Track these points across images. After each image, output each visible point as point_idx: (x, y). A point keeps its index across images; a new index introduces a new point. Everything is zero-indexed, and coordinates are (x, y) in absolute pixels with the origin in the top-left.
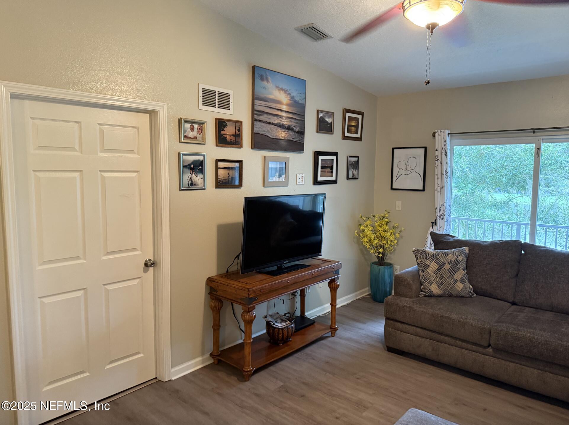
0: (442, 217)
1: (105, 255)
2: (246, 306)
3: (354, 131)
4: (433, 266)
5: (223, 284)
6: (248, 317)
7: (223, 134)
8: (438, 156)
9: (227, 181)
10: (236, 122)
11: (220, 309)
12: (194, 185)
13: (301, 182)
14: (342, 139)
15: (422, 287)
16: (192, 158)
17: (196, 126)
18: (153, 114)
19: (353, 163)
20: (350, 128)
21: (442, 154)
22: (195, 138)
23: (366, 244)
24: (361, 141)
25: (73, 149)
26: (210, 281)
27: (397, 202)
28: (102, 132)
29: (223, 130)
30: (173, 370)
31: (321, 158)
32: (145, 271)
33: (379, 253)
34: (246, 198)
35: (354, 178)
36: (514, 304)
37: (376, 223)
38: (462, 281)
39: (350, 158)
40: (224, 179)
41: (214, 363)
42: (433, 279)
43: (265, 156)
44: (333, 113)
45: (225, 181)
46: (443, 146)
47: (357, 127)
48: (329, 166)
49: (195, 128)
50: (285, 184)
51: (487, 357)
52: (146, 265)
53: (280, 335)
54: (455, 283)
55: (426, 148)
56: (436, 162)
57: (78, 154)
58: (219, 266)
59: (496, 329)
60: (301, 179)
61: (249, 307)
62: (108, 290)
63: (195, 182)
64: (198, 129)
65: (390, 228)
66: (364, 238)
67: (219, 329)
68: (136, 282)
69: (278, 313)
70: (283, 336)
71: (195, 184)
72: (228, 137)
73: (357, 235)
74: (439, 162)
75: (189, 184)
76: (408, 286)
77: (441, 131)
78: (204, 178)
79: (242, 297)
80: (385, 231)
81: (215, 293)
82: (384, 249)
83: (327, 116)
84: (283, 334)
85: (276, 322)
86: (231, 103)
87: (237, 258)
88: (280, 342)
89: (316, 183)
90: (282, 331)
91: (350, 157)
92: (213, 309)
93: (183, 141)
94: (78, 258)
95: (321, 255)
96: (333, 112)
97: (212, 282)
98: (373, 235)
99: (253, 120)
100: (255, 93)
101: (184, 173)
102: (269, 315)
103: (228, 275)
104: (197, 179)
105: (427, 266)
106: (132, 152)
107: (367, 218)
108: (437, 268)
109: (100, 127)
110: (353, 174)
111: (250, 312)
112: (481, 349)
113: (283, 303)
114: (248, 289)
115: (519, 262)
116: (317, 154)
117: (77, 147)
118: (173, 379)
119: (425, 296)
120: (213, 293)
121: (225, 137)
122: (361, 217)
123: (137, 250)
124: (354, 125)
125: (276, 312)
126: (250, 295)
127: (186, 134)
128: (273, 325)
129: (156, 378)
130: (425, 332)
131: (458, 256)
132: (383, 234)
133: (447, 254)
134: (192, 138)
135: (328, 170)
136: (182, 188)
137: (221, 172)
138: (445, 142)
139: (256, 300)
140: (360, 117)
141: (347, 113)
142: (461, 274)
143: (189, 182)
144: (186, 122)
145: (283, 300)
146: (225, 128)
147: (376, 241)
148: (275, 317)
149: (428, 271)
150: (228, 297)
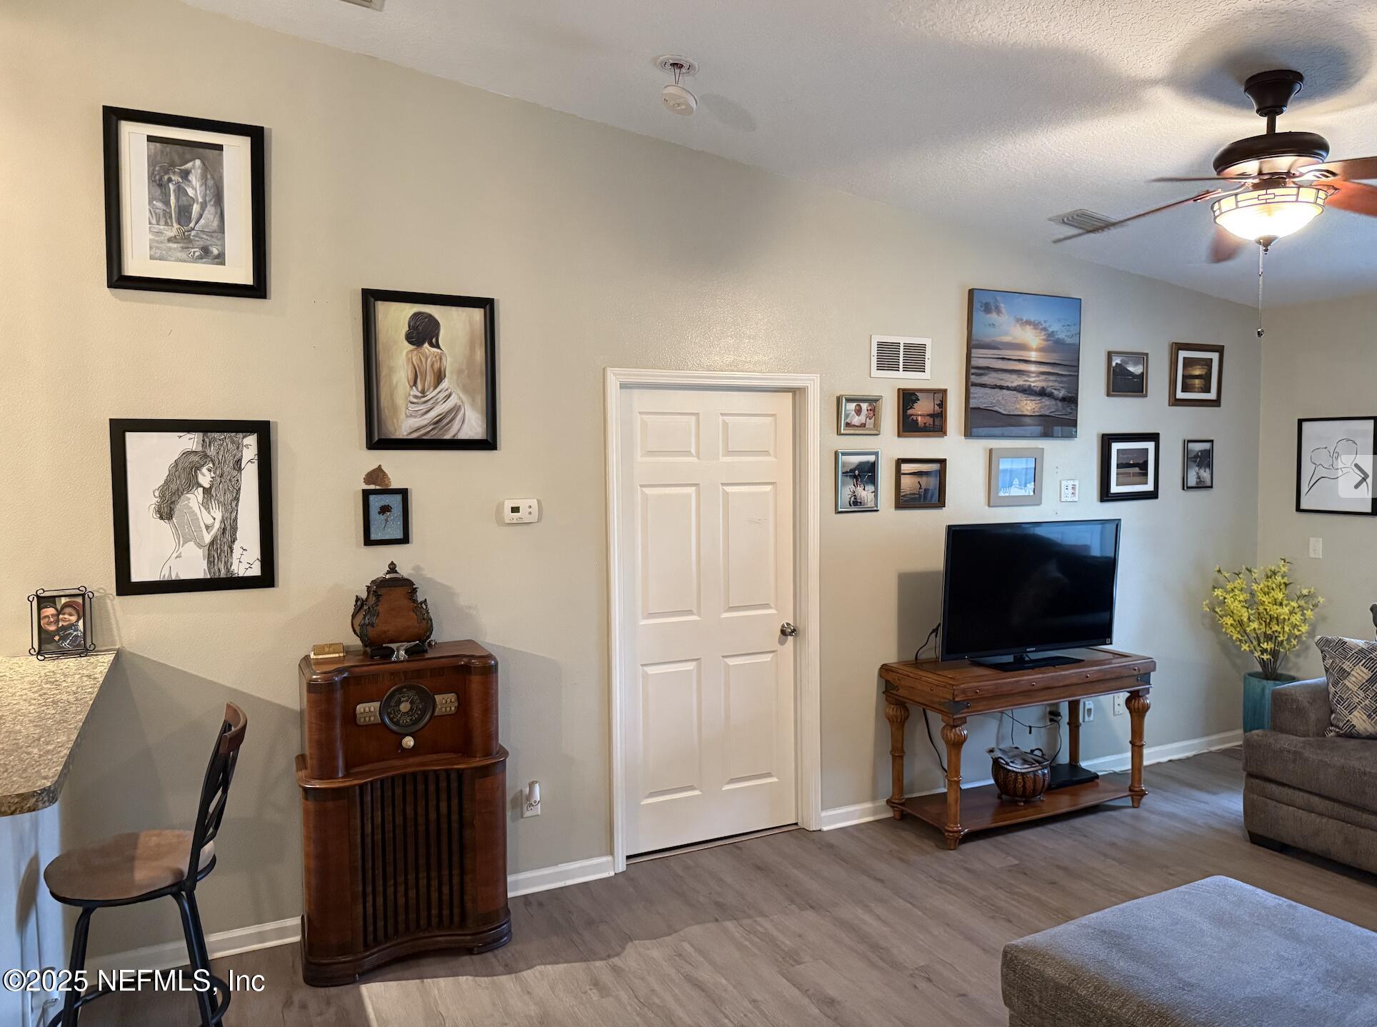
1: (726, 611)
2: (949, 715)
3: (1199, 386)
4: (1359, 674)
5: (908, 676)
6: (952, 735)
7: (911, 415)
9: (917, 496)
10: (935, 392)
11: (904, 722)
12: (859, 504)
13: (1070, 495)
14: (1169, 405)
15: (1332, 715)
16: (856, 460)
17: (864, 406)
18: (798, 392)
19: (1198, 453)
20: (1190, 381)
22: (863, 425)
23: (1230, 630)
24: (1219, 406)
25: (688, 453)
26: (885, 669)
27: (1312, 540)
28: (725, 425)
29: (911, 408)
30: (824, 814)
31: (1116, 446)
32: (782, 642)
33: (1264, 651)
34: (949, 526)
35: (1200, 485)
37: (1254, 584)
39: (1191, 445)
40: (911, 492)
41: (894, 817)
42: (1356, 700)
43: (992, 448)
44: (1147, 354)
45: (913, 496)
47: (1207, 378)
48: (1138, 464)
49: (863, 408)
50: (1035, 500)
52: (783, 632)
53: (1020, 786)
55: (1375, 420)
57: (695, 460)
58: (902, 646)
60: (1070, 491)
61: (955, 717)
62: (729, 665)
63: (861, 499)
64: (868, 410)
65: (1288, 597)
66: (1224, 618)
67: (901, 757)
68: (768, 658)
69: (1017, 748)
70: (1024, 786)
71: (861, 503)
72: (919, 418)
73: (1208, 610)
75: (851, 502)
76: (1299, 712)
78: (876, 492)
79: (943, 700)
80: (1275, 602)
81: (894, 692)
82: (1277, 644)
83: (1130, 362)
84: (1025, 783)
85: (1012, 762)
86: (926, 360)
87: (934, 634)
88: (1019, 799)
89: (1106, 499)
90: (1023, 779)
91: (1190, 441)
92: (891, 720)
93: (842, 432)
94: (690, 612)
95: (1111, 643)
96: (1146, 352)
97: (890, 672)
98: (1246, 609)
99: (969, 385)
100: (974, 337)
101: (843, 484)
102: (1000, 749)
103: (917, 663)
104: (865, 493)
105: (1344, 674)
106: (766, 453)
107: (1234, 575)
108: (1367, 678)
109: (723, 420)
110: (1199, 477)
111: (956, 726)
113: (1030, 733)
114: (953, 685)
116: (1107, 441)
117: (693, 451)
118: (825, 829)
119: (1337, 735)
120: (892, 691)
121: (915, 419)
122: (1219, 571)
123: (771, 608)
124: (1199, 375)
125: (1015, 746)
126: (957, 696)
127: (848, 421)
128: (1006, 766)
129: (796, 824)
132: (1275, 610)
134: (857, 426)
135: (1134, 471)
136: (840, 510)
137: (907, 482)
139: (968, 707)
140: (1215, 356)
141: (1180, 351)
143: (850, 498)
144: (849, 400)
145: (1030, 727)
146: (915, 405)
147: (1255, 625)
148: (1011, 754)
149: (1348, 684)
150: (918, 699)
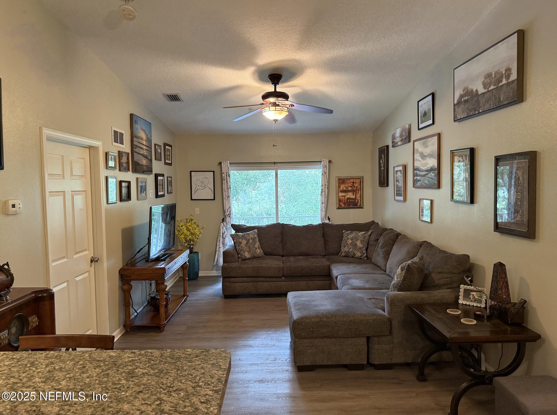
0: (229, 216)
1: (75, 254)
2: (162, 280)
4: (244, 242)
6: (164, 286)
7: (122, 162)
8: (224, 177)
13: (151, 196)
14: (165, 165)
15: (239, 255)
17: (113, 157)
19: (170, 181)
21: (227, 176)
24: (172, 166)
26: (122, 270)
27: (196, 209)
28: (71, 162)
29: (121, 159)
31: (159, 178)
32: (91, 266)
35: (171, 192)
36: (282, 256)
38: (259, 248)
41: (126, 331)
42: (245, 249)
43: (138, 178)
46: (227, 171)
48: (162, 184)
50: (146, 197)
51: (282, 282)
52: (92, 261)
54: (256, 250)
55: (214, 172)
56: (223, 181)
59: (286, 266)
60: (151, 194)
61: (164, 279)
62: (77, 281)
67: (129, 305)
68: (87, 274)
72: (123, 164)
74: (225, 181)
76: (233, 256)
77: (225, 162)
86: (124, 140)
89: (157, 197)
91: (168, 177)
92: (126, 291)
94: (64, 257)
97: (127, 271)
99: (132, 151)
100: (132, 133)
105: (241, 243)
106: (83, 176)
108: (246, 243)
110: (170, 190)
112: (279, 279)
115: (282, 234)
116: (156, 176)
119: (242, 260)
120: (126, 279)
123: (87, 250)
130: (249, 279)
131: (254, 235)
133: (249, 234)
135: (161, 187)
136: (108, 203)
138: (228, 168)
142: (257, 244)
146: (123, 158)
149: (242, 245)
